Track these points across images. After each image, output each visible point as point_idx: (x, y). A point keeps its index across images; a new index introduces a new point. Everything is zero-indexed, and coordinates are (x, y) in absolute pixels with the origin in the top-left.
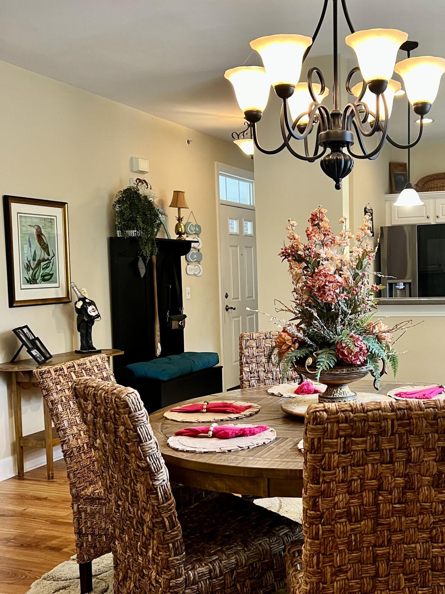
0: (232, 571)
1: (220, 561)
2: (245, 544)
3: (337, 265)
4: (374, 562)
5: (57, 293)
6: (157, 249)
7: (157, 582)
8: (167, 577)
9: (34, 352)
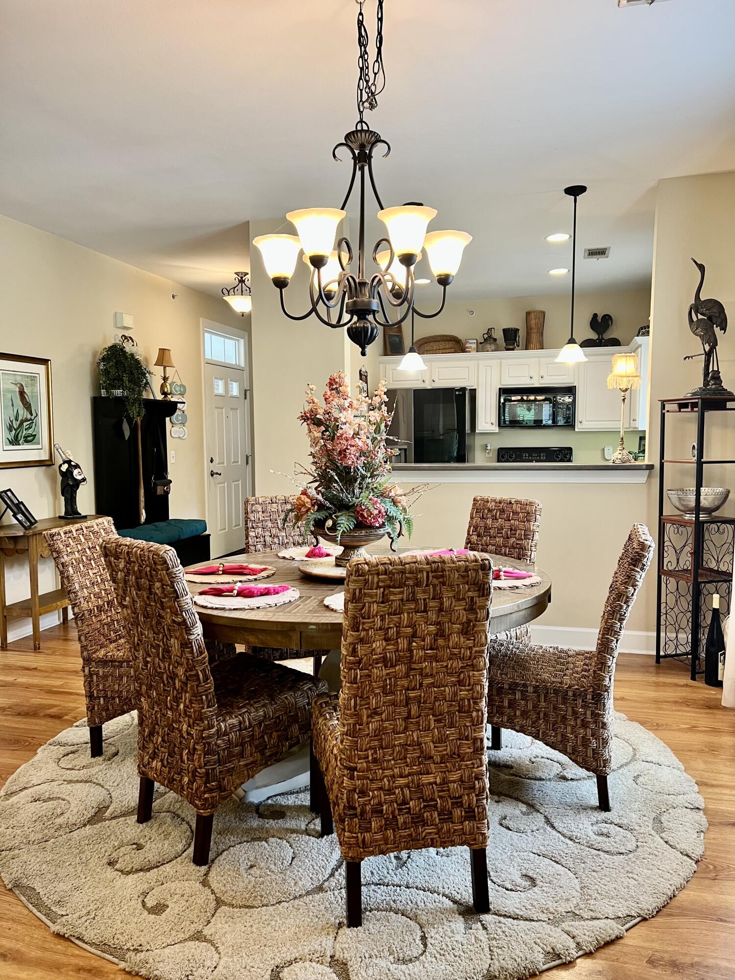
0: (260, 724)
1: (250, 713)
2: (272, 698)
3: (354, 430)
4: (407, 704)
5: (40, 455)
6: (144, 410)
7: (188, 734)
8: (200, 728)
9: (20, 516)
